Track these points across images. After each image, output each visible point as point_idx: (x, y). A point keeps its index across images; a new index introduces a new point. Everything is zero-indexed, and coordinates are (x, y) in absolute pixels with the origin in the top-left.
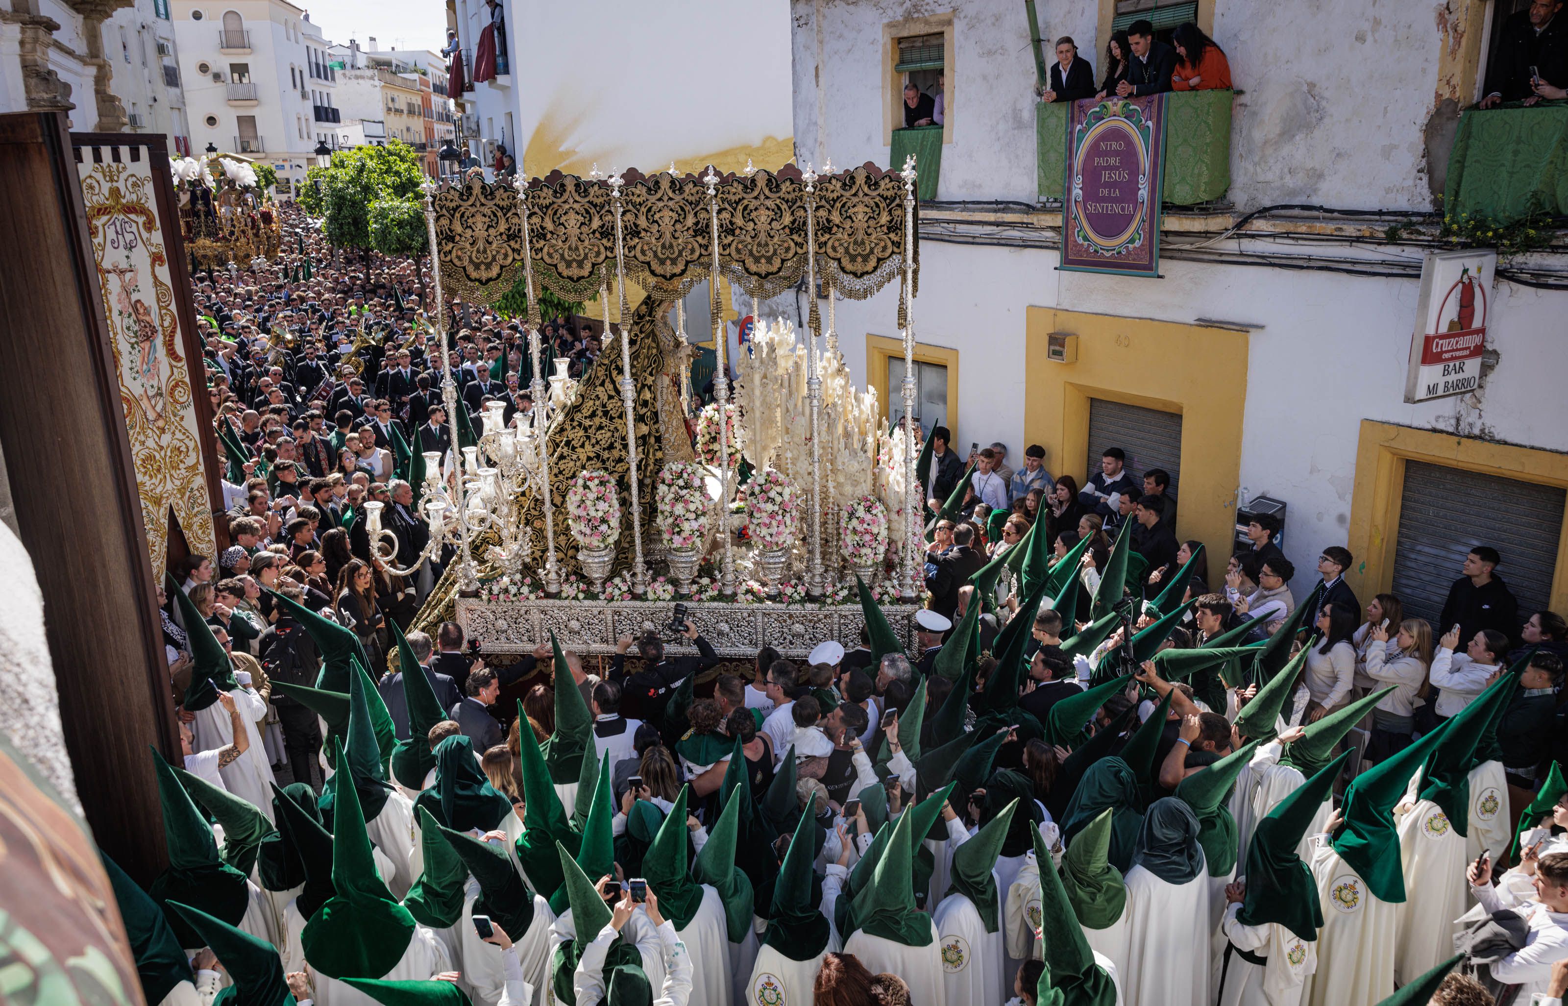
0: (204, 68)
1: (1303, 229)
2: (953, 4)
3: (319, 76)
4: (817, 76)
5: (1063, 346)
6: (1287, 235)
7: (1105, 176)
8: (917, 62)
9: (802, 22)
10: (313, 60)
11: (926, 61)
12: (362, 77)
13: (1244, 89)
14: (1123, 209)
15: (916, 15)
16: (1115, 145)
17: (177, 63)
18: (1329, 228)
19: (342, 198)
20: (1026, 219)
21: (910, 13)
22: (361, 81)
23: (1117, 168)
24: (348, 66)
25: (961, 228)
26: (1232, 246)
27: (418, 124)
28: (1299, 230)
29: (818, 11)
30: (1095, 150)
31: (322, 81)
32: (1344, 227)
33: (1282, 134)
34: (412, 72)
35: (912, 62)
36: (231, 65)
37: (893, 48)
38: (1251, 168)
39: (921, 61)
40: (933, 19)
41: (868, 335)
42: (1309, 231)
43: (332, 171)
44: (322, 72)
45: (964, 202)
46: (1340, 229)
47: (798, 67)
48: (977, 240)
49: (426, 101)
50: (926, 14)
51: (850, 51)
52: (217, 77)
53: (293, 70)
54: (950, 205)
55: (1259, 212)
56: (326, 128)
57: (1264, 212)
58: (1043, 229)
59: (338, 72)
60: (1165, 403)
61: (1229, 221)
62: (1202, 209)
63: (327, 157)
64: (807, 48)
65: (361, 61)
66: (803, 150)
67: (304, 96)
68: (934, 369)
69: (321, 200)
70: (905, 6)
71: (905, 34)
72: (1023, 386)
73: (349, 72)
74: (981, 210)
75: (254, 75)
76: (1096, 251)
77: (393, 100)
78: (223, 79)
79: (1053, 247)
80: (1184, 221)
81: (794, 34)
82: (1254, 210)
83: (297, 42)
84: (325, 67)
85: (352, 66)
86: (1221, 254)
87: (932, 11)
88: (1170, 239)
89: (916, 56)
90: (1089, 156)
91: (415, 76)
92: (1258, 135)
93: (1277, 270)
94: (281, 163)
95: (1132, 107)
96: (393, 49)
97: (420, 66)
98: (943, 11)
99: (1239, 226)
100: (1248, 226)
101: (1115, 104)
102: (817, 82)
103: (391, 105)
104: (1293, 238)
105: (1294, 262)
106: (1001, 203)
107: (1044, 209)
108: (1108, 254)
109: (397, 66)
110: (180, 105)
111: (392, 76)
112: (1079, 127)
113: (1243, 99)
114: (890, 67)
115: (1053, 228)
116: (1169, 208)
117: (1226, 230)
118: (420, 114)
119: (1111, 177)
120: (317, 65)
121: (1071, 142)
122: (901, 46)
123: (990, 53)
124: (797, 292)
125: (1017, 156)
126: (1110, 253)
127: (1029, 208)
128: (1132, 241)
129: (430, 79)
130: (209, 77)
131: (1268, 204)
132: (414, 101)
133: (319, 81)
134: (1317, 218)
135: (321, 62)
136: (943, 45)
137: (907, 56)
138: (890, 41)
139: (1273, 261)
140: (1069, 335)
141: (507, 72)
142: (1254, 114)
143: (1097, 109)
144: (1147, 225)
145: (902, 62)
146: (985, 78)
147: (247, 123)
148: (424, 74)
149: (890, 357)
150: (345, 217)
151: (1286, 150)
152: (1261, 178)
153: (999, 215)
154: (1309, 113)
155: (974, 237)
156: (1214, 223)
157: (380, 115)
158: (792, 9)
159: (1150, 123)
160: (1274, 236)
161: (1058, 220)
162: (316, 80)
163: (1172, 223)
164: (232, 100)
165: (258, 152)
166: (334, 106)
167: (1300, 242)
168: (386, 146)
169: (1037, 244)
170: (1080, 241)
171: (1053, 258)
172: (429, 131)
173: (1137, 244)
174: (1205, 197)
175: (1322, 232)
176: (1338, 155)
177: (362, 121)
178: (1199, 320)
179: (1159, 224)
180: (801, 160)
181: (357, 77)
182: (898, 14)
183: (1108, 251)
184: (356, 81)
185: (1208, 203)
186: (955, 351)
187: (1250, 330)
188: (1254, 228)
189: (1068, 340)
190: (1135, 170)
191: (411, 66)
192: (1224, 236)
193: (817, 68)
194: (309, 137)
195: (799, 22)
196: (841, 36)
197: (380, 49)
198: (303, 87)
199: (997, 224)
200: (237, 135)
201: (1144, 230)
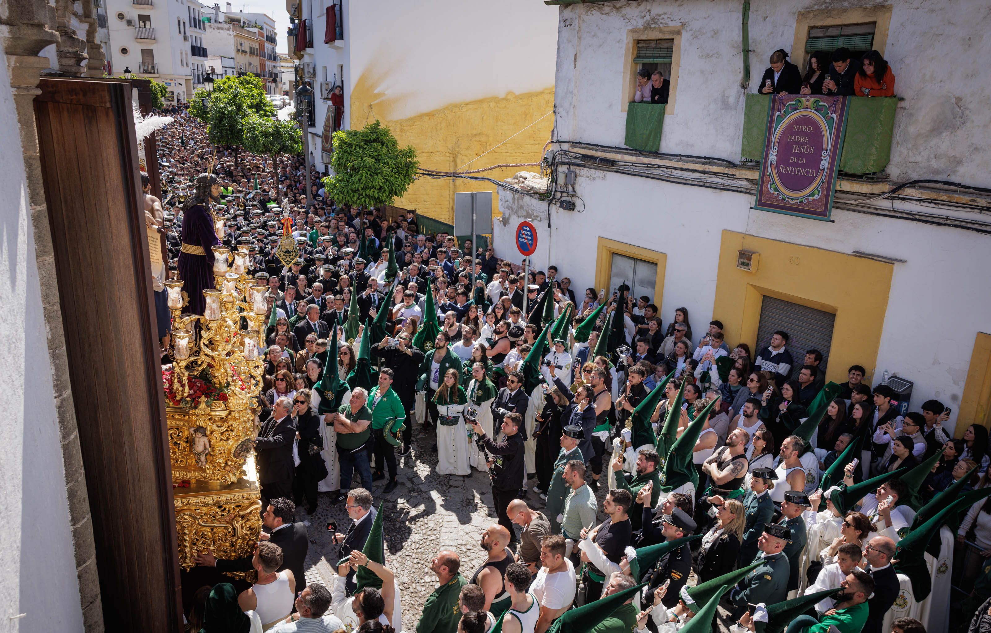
0: (121, 16)
1: (945, 198)
2: (682, 21)
3: (195, 26)
4: (575, 61)
5: (750, 259)
6: (931, 201)
7: (796, 149)
8: (650, 57)
9: (567, 23)
10: (192, 15)
11: (657, 57)
12: (222, 29)
13: (905, 97)
14: (807, 172)
15: (653, 26)
16: (805, 128)
17: (106, 12)
18: (966, 199)
19: (223, 113)
20: (727, 171)
21: (648, 24)
22: (220, 31)
23: (805, 144)
24: (213, 20)
25: (676, 173)
26: (886, 204)
27: (256, 61)
28: (941, 198)
29: (580, 17)
30: (789, 130)
31: (197, 30)
32: (978, 199)
33: (933, 130)
34: (253, 27)
35: (646, 57)
36: (139, 15)
37: (633, 46)
38: (905, 152)
39: (653, 57)
40: (666, 29)
41: (600, 237)
42: (949, 200)
44: (197, 23)
45: (680, 156)
46: (974, 201)
47: (561, 53)
48: (688, 182)
49: (262, 46)
50: (661, 26)
51: (601, 46)
52: (129, 22)
53: (179, 21)
54: (670, 156)
55: (911, 183)
56: (198, 60)
57: (914, 184)
58: (739, 179)
59: (207, 24)
60: (823, 305)
61: (886, 187)
62: (869, 178)
63: (211, 84)
64: (569, 41)
65: (221, 18)
66: (560, 110)
67: (185, 38)
68: (646, 264)
69: (207, 112)
70: (645, 18)
71: (644, 37)
72: (715, 282)
73: (213, 24)
74: (693, 162)
75: (154, 23)
76: (783, 199)
77: (241, 44)
78: (133, 24)
79: (747, 192)
80: (855, 185)
81: (560, 31)
82: (904, 181)
83: (182, 3)
84: (199, 21)
85: (216, 21)
86: (877, 209)
87: (666, 24)
88: (838, 195)
89: (649, 53)
90: (784, 133)
91: (255, 30)
92: (912, 130)
93: (921, 224)
94: (168, 81)
95: (821, 103)
96: (241, 11)
97: (259, 23)
98: (674, 24)
99: (894, 191)
100: (900, 192)
101: (808, 100)
102: (575, 65)
103: (239, 48)
104: (935, 203)
105: (934, 220)
106: (708, 158)
107: (744, 166)
108: (792, 202)
109: (244, 23)
110: (106, 41)
111: (241, 29)
112: (778, 113)
113: (902, 104)
114: (630, 59)
115: (749, 180)
116: (843, 175)
117: (884, 193)
118: (257, 55)
119: (800, 150)
120: (195, 19)
121: (771, 123)
122: (639, 45)
123: (708, 56)
124: (549, 204)
125: (722, 128)
126: (795, 201)
127: (731, 164)
128: (812, 195)
129: (265, 32)
130: (124, 23)
131: (916, 177)
132: (254, 46)
133: (195, 29)
134: (956, 191)
135: (197, 18)
136: (672, 47)
137: (643, 53)
138: (632, 42)
139: (917, 217)
140: (754, 253)
141: (341, 38)
142: (912, 115)
143: (794, 103)
144: (825, 185)
145: (638, 56)
146: (702, 72)
147: (148, 54)
148: (262, 29)
149: (614, 254)
150: (224, 126)
151: (934, 142)
152: (912, 160)
153: (707, 166)
154: (955, 118)
155: (686, 180)
156: (877, 188)
157: (233, 54)
158: (560, 14)
159: (834, 116)
160: (920, 200)
161: (755, 175)
162: (193, 29)
163: (846, 185)
164: (139, 38)
165: (154, 73)
166: (204, 46)
167: (940, 206)
169: (734, 189)
170: (772, 191)
171: (752, 200)
172: (263, 66)
173: (816, 197)
174: (872, 170)
175: (959, 201)
176: (975, 149)
177: (221, 57)
178: (855, 252)
179: (835, 185)
180: (558, 116)
181: (219, 28)
182: (640, 23)
183: (792, 199)
184: (217, 31)
185: (874, 174)
186: (665, 255)
187: (895, 262)
188: (905, 193)
189: (754, 256)
190: (819, 147)
191: (253, 23)
192: (882, 197)
193: (576, 55)
194: (187, 66)
195: (565, 23)
196: (595, 35)
197: (233, 11)
198: (185, 33)
199: (704, 173)
200: (141, 61)
201: (822, 187)
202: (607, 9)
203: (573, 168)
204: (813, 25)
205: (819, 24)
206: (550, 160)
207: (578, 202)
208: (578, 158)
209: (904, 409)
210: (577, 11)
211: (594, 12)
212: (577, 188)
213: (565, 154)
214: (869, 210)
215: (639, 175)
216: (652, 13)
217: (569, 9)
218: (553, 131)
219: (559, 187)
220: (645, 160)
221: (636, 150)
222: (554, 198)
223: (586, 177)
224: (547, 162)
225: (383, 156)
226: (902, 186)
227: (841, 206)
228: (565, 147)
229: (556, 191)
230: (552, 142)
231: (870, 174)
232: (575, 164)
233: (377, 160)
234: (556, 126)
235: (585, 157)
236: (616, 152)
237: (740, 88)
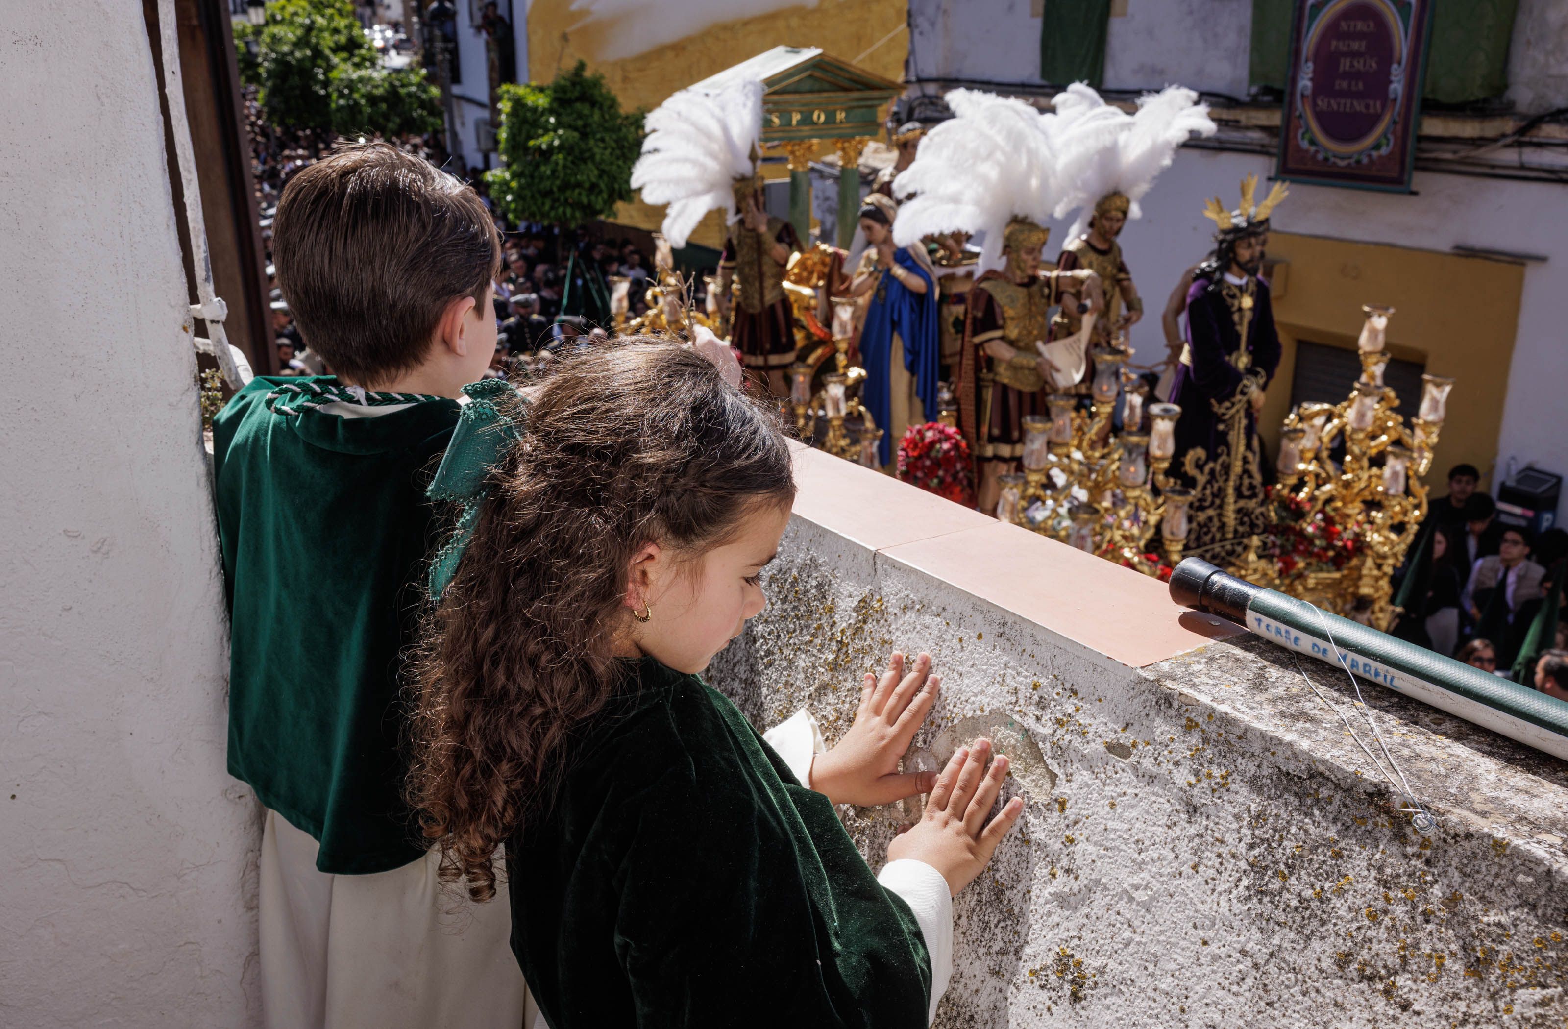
7: (1345, 65)
14: (1367, 107)
16: (1360, 26)
23: (1362, 55)
26: (1510, 156)
30: (1333, 30)
38: (1541, 58)
54: (1122, 91)
55: (1551, 114)
57: (1558, 116)
58: (1247, 128)
61: (1509, 126)
62: (1476, 109)
66: (920, 20)
76: (1326, 159)
79: (1261, 151)
80: (1450, 124)
82: (1544, 111)
86: (1493, 167)
88: (1424, 145)
90: (1325, 38)
92: (1554, 16)
99: (1522, 131)
100: (1534, 132)
107: (1254, 103)
108: (1342, 163)
112: (1312, 1)
115: (1264, 129)
116: (1431, 106)
117: (1504, 136)
119: (1352, 66)
121: (1300, 19)
125: (1216, 35)
126: (1346, 162)
128: (1377, 147)
139: (1564, 176)
144: (1399, 128)
152: (1554, 71)
156: (1490, 128)
161: (1275, 119)
163: (1433, 127)
169: (1240, 147)
170: (1305, 144)
171: (1268, 165)
173: (1384, 151)
174: (1480, 94)
178: (1457, 247)
179: (1417, 127)
180: (917, 32)
183: (1343, 158)
185: (1485, 100)
187: (1528, 262)
188: (1543, 134)
190: (1387, 57)
192: (1500, 143)
201: (1394, 133)
214: (1479, 170)
218: (908, 60)
225: (594, 126)
226: (1534, 122)
227: (1429, 165)
230: (907, 82)
231: (1477, 102)
233: (584, 136)
234: (912, 52)
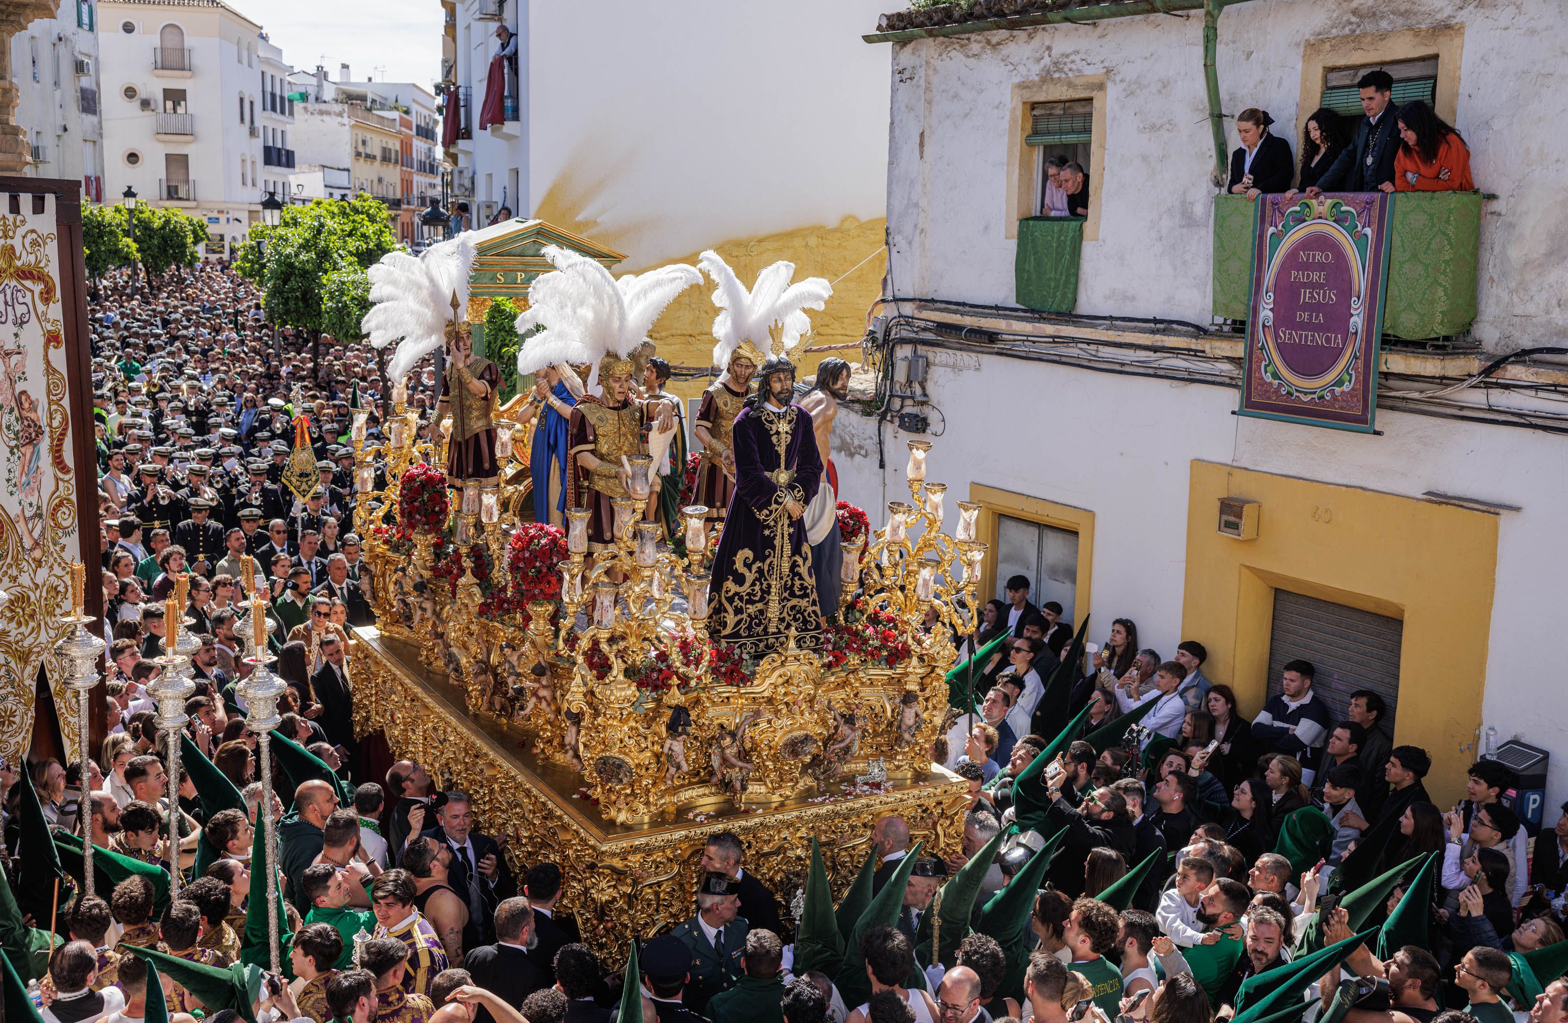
0: (130, 92)
2: (1106, 64)
3: (274, 109)
4: (922, 145)
5: (1240, 516)
6: (1554, 388)
7: (1305, 296)
8: (1055, 134)
9: (907, 75)
10: (269, 89)
11: (1068, 133)
12: (328, 113)
13: (1498, 193)
14: (1328, 340)
15: (1056, 75)
16: (1319, 256)
17: (98, 85)
19: (291, 265)
20: (1194, 344)
21: (1048, 72)
22: (325, 118)
23: (1320, 286)
24: (312, 98)
25: (1106, 352)
26: (1477, 397)
27: (393, 174)
29: (928, 62)
30: (1292, 261)
31: (277, 116)
33: (1550, 254)
34: (391, 109)
35: (1048, 133)
36: (165, 90)
37: (1024, 114)
38: (1505, 296)
39: (1061, 133)
40: (1079, 81)
41: (974, 484)
43: (281, 231)
44: (279, 104)
45: (1111, 318)
47: (897, 132)
48: (1126, 369)
49: (406, 146)
50: (1070, 74)
51: (967, 115)
52: (145, 104)
53: (242, 100)
54: (1093, 320)
55: (1516, 355)
56: (276, 173)
57: (1522, 356)
58: (1216, 359)
59: (298, 106)
60: (1378, 602)
61: (1475, 365)
62: (1437, 347)
63: (276, 212)
64: (910, 108)
65: (329, 93)
66: (898, 239)
67: (253, 132)
68: (1060, 535)
69: (264, 266)
70: (1043, 62)
71: (1041, 97)
72: (1183, 565)
73: (311, 105)
74: (1134, 330)
75: (192, 104)
76: (1290, 394)
77: (364, 143)
78: (152, 107)
79: (1231, 384)
80: (1413, 361)
81: (894, 91)
82: (1509, 352)
83: (250, 66)
84: (282, 98)
85: (317, 99)
86: (1462, 408)
87: (1079, 71)
88: (1392, 383)
89: (1054, 126)
90: (1285, 268)
91: (395, 115)
92: (1515, 254)
93: (1540, 433)
94: (215, 215)
95: (1344, 208)
96: (370, 79)
97: (403, 102)
98: (1093, 72)
99: (1487, 372)
100: (1499, 373)
101: (1321, 203)
102: (921, 153)
103: (361, 149)
104: (1563, 393)
106: (1161, 321)
107: (1219, 334)
108: (1306, 399)
109: (374, 101)
110: (95, 138)
111: (366, 114)
112: (1272, 230)
113: (1495, 206)
114: (1019, 138)
115: (1230, 359)
116: (1392, 342)
117: (1470, 376)
118: (396, 162)
119: (1312, 297)
120: (273, 95)
121: (1261, 250)
122: (1035, 112)
123: (1154, 128)
124: (880, 422)
125: (1184, 263)
126: (1310, 397)
127: (1200, 331)
128: (1339, 383)
129: (414, 119)
130: (136, 103)
131: (1527, 343)
132: (390, 146)
133: (274, 115)
135: (278, 93)
136: (1091, 114)
137: (1042, 126)
138: (1020, 106)
139: (1534, 421)
140: (1249, 502)
141: (516, 117)
142: (1512, 226)
143: (1298, 208)
144: (1360, 363)
145: (1035, 133)
146: (1145, 159)
147: (177, 162)
148: (407, 112)
149: (1000, 516)
150: (292, 290)
151: (1554, 276)
152: (1518, 311)
153: (1158, 337)
155: (1123, 365)
156: (1454, 367)
157: (347, 160)
158: (894, 59)
159: (1368, 231)
160: (1536, 388)
161: (1238, 349)
162: (269, 113)
163: (1397, 363)
164: (161, 133)
165: (188, 199)
166: (289, 147)
168: (353, 201)
169: (1209, 378)
170: (1268, 378)
171: (1232, 398)
172: (407, 184)
173: (1346, 387)
174: (1443, 332)
177: (324, 167)
178: (1429, 493)
179: (1377, 363)
180: (894, 251)
181: (321, 113)
182: (1033, 72)
183: (1306, 393)
184: (319, 117)
185: (1446, 338)
186: (1091, 514)
187: (1501, 511)
188: (1508, 375)
189: (1246, 508)
190: (1346, 291)
191: (391, 102)
192: (1466, 383)
193: (922, 135)
194: (254, 185)
195: (902, 75)
196: (956, 96)
197: (353, 79)
198: (252, 122)
199: (1155, 349)
200: (164, 177)
201: (1356, 369)
202: (975, 47)
203: (921, 350)
204: (1330, 64)
205: (1342, 62)
206: (880, 336)
207: (933, 417)
208: (930, 330)
209: (1532, 806)
210: (923, 53)
211: (953, 53)
212: (930, 387)
213: (908, 324)
214: (1449, 411)
215: (1040, 360)
216: (1053, 52)
217: (909, 48)
218: (885, 280)
219: (897, 387)
220: (1050, 329)
221: (1032, 311)
222: (888, 409)
223: (946, 366)
224: (874, 340)
226: (1499, 363)
227: (1399, 404)
228: (908, 309)
229: (891, 396)
230: (883, 301)
231: (1437, 339)
232: (925, 343)
234: (890, 271)
235: (942, 328)
236: (999, 316)
237: (1212, 186)
